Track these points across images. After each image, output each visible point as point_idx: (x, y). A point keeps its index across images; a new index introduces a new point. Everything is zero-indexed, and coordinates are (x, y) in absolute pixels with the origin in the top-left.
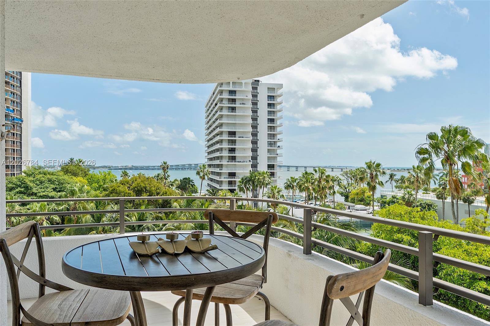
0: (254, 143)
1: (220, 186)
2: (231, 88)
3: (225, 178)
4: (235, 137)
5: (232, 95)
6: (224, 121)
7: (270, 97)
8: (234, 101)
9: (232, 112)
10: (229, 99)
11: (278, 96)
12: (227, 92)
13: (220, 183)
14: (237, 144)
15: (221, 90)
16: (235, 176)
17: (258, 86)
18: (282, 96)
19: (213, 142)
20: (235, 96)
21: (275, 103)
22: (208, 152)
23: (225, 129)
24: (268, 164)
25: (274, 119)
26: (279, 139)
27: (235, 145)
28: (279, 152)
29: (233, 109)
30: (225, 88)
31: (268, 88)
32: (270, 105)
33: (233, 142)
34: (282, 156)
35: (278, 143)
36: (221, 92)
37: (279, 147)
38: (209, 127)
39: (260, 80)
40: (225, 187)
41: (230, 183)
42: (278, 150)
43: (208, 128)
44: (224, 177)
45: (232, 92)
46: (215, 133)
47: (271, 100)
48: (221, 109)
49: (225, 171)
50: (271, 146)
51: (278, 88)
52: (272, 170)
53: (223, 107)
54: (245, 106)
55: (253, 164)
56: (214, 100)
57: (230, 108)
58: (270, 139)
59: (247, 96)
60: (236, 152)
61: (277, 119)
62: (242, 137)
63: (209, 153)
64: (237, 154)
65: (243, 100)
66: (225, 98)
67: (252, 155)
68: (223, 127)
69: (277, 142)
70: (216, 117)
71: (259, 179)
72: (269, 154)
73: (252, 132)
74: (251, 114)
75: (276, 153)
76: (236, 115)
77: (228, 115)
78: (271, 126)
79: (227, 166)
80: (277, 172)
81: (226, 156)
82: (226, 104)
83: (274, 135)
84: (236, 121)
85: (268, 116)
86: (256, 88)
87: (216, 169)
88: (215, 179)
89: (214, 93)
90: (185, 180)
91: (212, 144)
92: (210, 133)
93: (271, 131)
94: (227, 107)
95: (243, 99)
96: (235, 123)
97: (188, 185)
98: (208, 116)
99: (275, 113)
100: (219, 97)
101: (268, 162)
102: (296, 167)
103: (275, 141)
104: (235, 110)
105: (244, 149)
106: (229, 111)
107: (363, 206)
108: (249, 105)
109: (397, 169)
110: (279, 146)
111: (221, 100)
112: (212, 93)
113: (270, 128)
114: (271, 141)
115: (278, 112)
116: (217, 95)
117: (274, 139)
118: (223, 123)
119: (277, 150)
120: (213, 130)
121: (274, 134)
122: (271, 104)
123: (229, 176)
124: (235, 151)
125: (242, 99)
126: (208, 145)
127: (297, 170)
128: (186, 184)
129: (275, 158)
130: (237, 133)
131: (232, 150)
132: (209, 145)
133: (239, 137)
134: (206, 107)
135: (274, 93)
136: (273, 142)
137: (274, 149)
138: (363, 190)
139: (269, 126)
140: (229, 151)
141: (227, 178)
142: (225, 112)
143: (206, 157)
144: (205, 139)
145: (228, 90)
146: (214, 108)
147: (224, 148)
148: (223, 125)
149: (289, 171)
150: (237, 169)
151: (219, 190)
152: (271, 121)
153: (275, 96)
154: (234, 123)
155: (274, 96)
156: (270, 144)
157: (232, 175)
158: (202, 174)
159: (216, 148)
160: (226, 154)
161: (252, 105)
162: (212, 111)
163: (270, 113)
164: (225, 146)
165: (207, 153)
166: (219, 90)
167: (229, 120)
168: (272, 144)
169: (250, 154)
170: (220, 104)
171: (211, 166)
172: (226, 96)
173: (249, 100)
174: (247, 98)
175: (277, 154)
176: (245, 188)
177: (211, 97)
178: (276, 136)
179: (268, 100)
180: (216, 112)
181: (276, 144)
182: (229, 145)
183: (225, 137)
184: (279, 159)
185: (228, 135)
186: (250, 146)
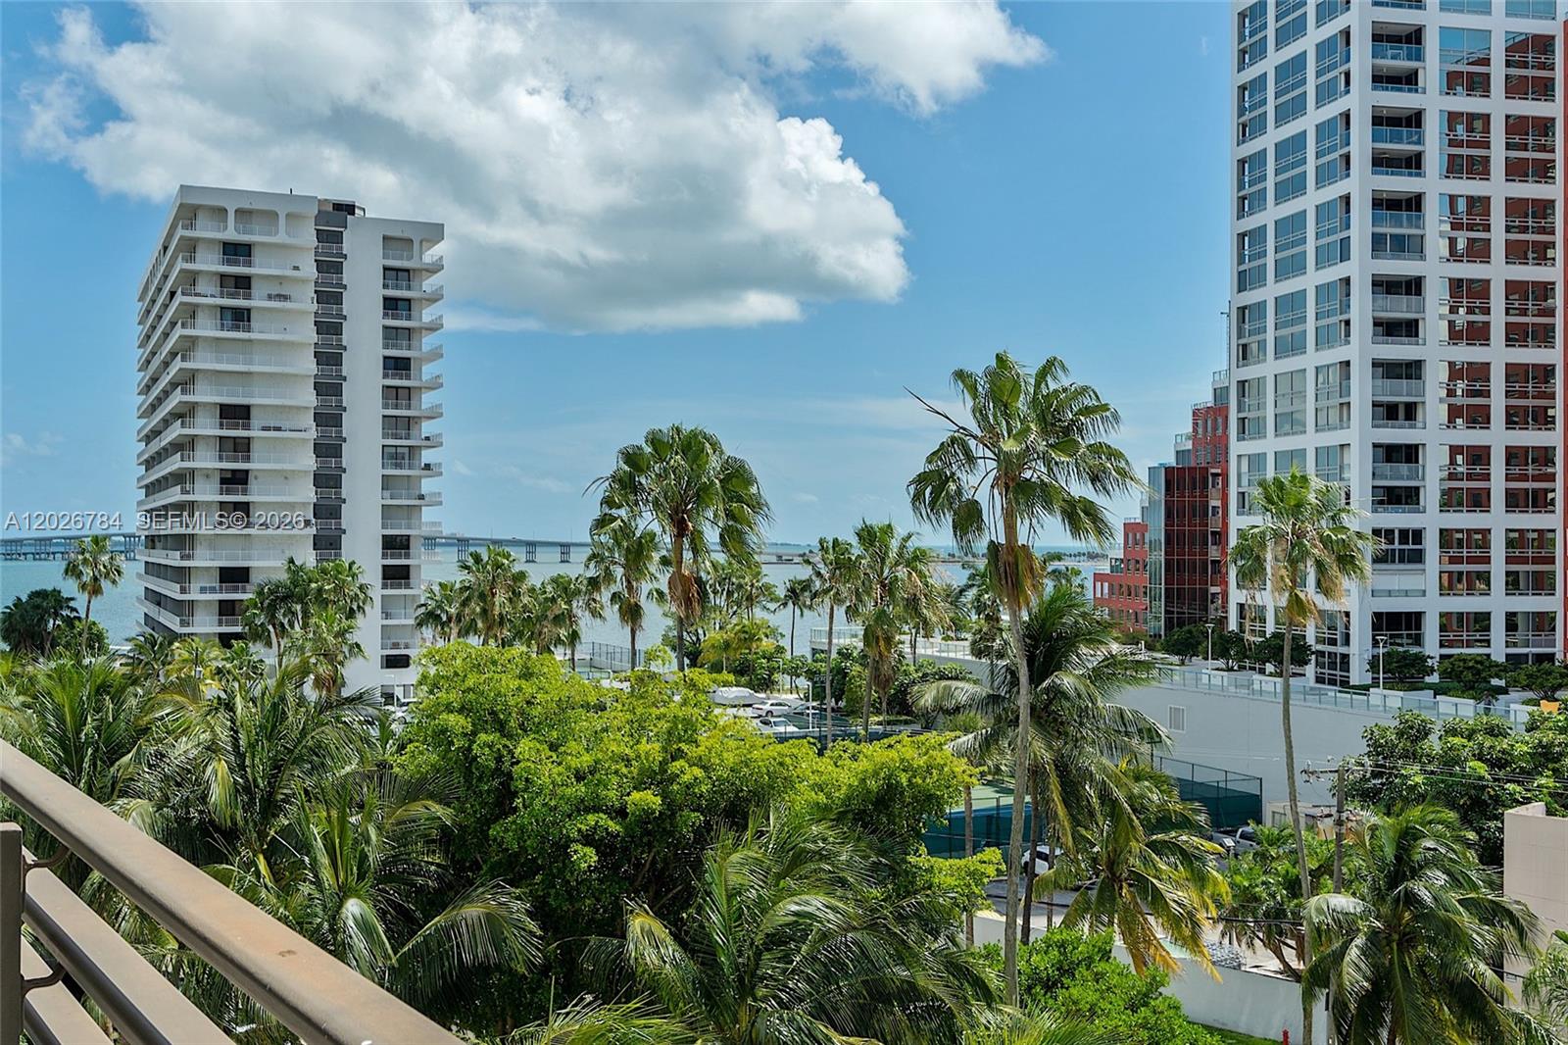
0: (328, 449)
1: (183, 623)
2: (231, 234)
3: (203, 590)
4: (247, 427)
5: (236, 263)
6: (201, 361)
7: (394, 274)
8: (243, 283)
9: (237, 328)
10: (221, 276)
11: (427, 270)
12: (217, 249)
13: (184, 609)
14: (254, 454)
15: (191, 239)
16: (248, 582)
17: (346, 228)
18: (439, 270)
19: (163, 444)
20: (249, 264)
21: (414, 299)
22: (147, 487)
23: (205, 394)
24: (383, 536)
25: (409, 359)
26: (427, 438)
27: (248, 459)
28: (427, 485)
29: (240, 317)
30: (205, 230)
31: (384, 238)
32: (391, 305)
33: (242, 447)
34: (441, 503)
35: (424, 452)
36: (190, 248)
37: (427, 467)
38: (150, 384)
39: (356, 204)
40: (206, 624)
41: (227, 609)
42: (423, 481)
43: (148, 388)
44: (199, 585)
45: (236, 251)
46: (166, 411)
47: (397, 287)
48: (191, 313)
49: (204, 560)
50: (398, 466)
51: (428, 241)
52: (399, 557)
53: (197, 305)
54: (287, 305)
55: (321, 533)
56: (165, 277)
57: (229, 315)
58: (396, 437)
59: (296, 268)
60: (253, 485)
61: (420, 360)
62: (278, 429)
63: (152, 489)
64: (254, 496)
65: (281, 283)
66: (208, 273)
67: (315, 501)
68: (200, 386)
69: (420, 447)
70: (171, 345)
71: (320, 590)
72: (387, 494)
73: (315, 408)
74: (314, 337)
75: (417, 493)
76: (250, 341)
77: (218, 339)
78: (397, 388)
79: (214, 541)
80: (419, 566)
81: (209, 504)
82: (210, 296)
83: (409, 423)
84: (251, 363)
85: (386, 346)
86: (337, 238)
87: (170, 552)
88: (166, 596)
89: (165, 248)
90: (38, 601)
91: (158, 453)
92: (153, 407)
93: (396, 407)
94: (216, 306)
95: (281, 280)
96: (249, 374)
97: (52, 621)
98: (148, 337)
99: (415, 336)
100: (180, 265)
101: (384, 527)
102: (562, 545)
103: (412, 446)
104: (249, 321)
105: (286, 476)
106: (222, 325)
107: (746, 691)
108: (306, 302)
109: (949, 555)
110: (429, 465)
111: (191, 279)
112: (160, 247)
113: (393, 395)
114: (396, 446)
115: (424, 331)
116: (174, 258)
117: (408, 437)
118: (198, 370)
119: (420, 477)
120: (162, 395)
121: (409, 417)
122: (396, 300)
123: (221, 582)
124: (246, 484)
125: (278, 277)
126: (146, 456)
127: (565, 557)
128: (42, 618)
129: (412, 511)
130: (254, 412)
131: (236, 480)
132: (151, 457)
133: (265, 429)
134: (141, 299)
135: (410, 258)
136: (406, 450)
137: (409, 476)
138: (746, 632)
139: (388, 387)
140: (223, 481)
141: (213, 590)
142: (206, 328)
143: (140, 503)
144: (139, 432)
145: (220, 241)
146: (166, 306)
147: (201, 469)
148: (199, 377)
149: (533, 561)
150: (256, 552)
151: (174, 637)
152: (397, 366)
153: (414, 270)
154: (242, 373)
155: (408, 271)
156: (393, 457)
157: (234, 576)
158: (88, 573)
159: (168, 470)
160: (207, 493)
161: (318, 302)
162: (159, 317)
163: (391, 335)
164: (206, 460)
165: (144, 490)
166: (182, 238)
167: (219, 361)
168: (403, 458)
169: (308, 493)
170: (183, 294)
171: (157, 544)
172: (210, 263)
173: (304, 281)
174: (296, 273)
175: (421, 497)
176: (270, 628)
177: (158, 262)
178: (417, 426)
179: (385, 286)
180: (173, 324)
181: (417, 457)
182: (221, 459)
183: (207, 427)
184: (428, 514)
185: (218, 420)
186: (309, 462)
